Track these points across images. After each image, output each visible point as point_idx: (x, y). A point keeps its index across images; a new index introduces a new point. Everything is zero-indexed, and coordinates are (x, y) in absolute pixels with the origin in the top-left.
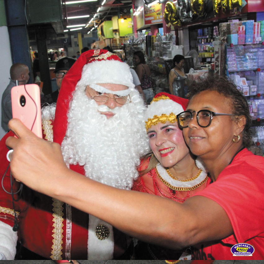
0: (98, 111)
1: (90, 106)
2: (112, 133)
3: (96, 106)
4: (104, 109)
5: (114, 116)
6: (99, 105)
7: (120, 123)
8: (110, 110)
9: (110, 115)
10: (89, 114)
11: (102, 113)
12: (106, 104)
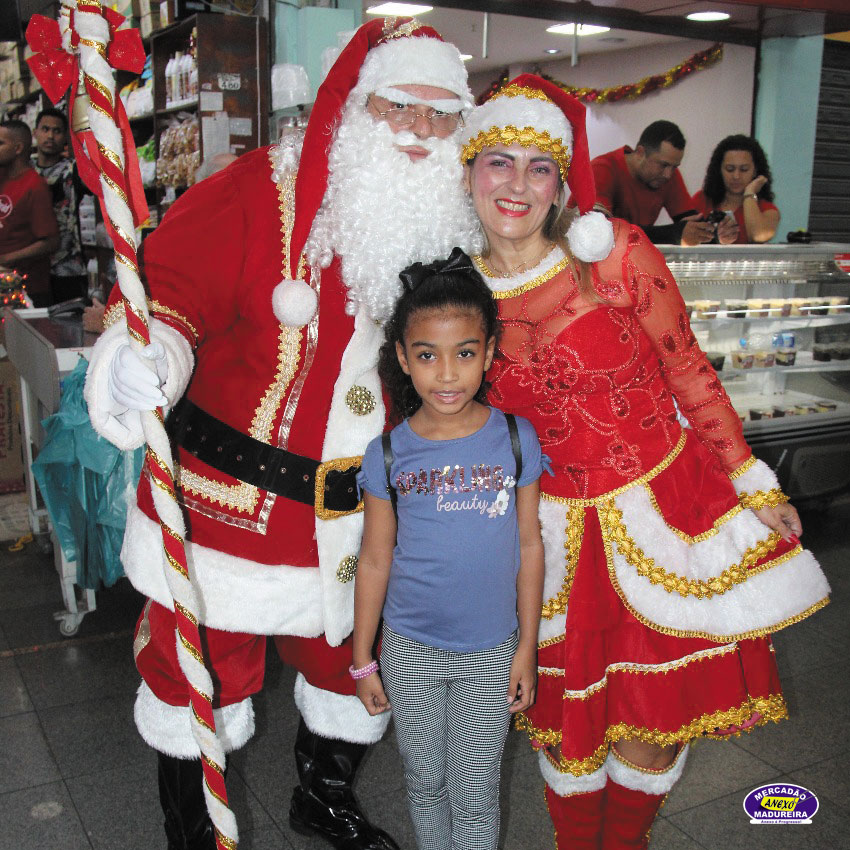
0: (394, 145)
1: (377, 134)
2: (420, 193)
3: (391, 134)
4: (409, 139)
5: (429, 157)
6: (396, 131)
7: (440, 171)
8: (421, 143)
9: (417, 154)
10: (374, 151)
11: (401, 149)
12: (412, 128)
